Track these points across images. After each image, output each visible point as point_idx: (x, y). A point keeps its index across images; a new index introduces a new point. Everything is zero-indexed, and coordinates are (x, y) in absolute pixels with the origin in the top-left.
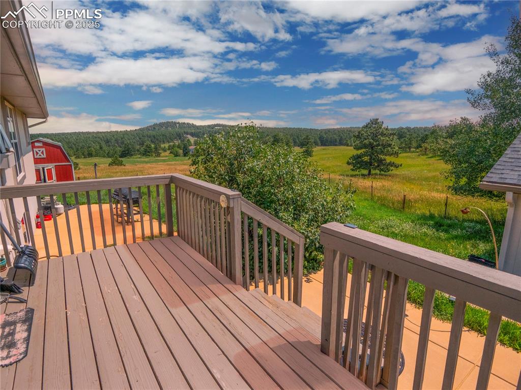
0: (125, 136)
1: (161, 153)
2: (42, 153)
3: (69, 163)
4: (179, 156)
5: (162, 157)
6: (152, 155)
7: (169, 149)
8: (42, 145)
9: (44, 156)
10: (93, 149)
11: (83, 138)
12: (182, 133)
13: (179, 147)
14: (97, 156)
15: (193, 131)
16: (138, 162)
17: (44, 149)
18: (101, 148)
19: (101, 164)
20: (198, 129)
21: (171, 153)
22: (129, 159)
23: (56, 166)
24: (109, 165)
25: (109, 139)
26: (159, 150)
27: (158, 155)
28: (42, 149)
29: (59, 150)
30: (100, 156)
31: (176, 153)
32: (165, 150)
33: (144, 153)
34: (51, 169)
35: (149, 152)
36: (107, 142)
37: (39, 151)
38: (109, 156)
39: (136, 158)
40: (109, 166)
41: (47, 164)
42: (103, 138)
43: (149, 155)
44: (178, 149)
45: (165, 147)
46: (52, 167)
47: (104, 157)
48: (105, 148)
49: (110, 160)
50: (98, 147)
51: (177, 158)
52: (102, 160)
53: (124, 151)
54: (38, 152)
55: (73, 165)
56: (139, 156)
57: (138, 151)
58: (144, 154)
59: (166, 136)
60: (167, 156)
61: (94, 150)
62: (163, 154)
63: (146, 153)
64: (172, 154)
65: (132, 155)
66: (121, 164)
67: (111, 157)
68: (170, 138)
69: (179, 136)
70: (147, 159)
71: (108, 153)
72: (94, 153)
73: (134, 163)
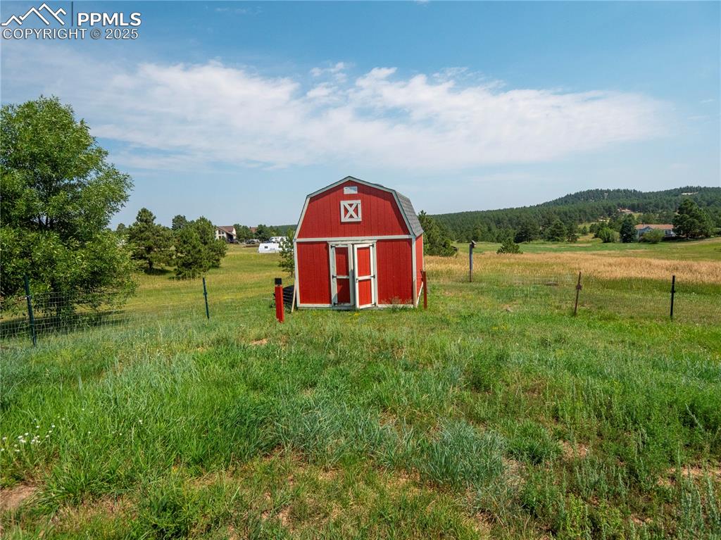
0: (522, 214)
1: (578, 237)
2: (356, 210)
3: (406, 237)
4: (613, 241)
5: (581, 243)
6: (563, 240)
7: (591, 231)
8: (356, 192)
9: (358, 218)
10: (479, 230)
11: (470, 219)
12: (614, 206)
13: (610, 226)
14: (484, 241)
15: (636, 202)
16: (540, 249)
17: (359, 201)
18: (490, 230)
19: (487, 250)
20: (645, 198)
21: (596, 236)
22: (526, 245)
23: (378, 241)
24: (499, 251)
25: (500, 218)
26: (576, 232)
27: (574, 240)
28: (355, 202)
29: (388, 203)
30: (487, 241)
31: (606, 237)
32: (584, 233)
33: (550, 236)
34: (368, 248)
35: (558, 235)
36: (498, 222)
37: (351, 205)
38: (498, 241)
39: (537, 244)
40: (498, 253)
41: (363, 238)
42: (494, 217)
43: (558, 240)
44: (610, 231)
45: (585, 228)
46: (370, 243)
47: (492, 241)
48: (495, 230)
49: (500, 245)
50: (486, 229)
51: (610, 245)
52: (489, 245)
53: (520, 234)
54: (348, 207)
55: (414, 240)
56: (542, 241)
57: (541, 233)
58: (549, 239)
59: (585, 212)
60: (588, 242)
61: (480, 233)
62: (581, 238)
63: (554, 237)
64: (597, 239)
65: (531, 240)
66: (516, 251)
67: (501, 242)
68: (592, 215)
69: (609, 211)
70: (554, 246)
71: (498, 236)
72: (480, 237)
73: (534, 251)
